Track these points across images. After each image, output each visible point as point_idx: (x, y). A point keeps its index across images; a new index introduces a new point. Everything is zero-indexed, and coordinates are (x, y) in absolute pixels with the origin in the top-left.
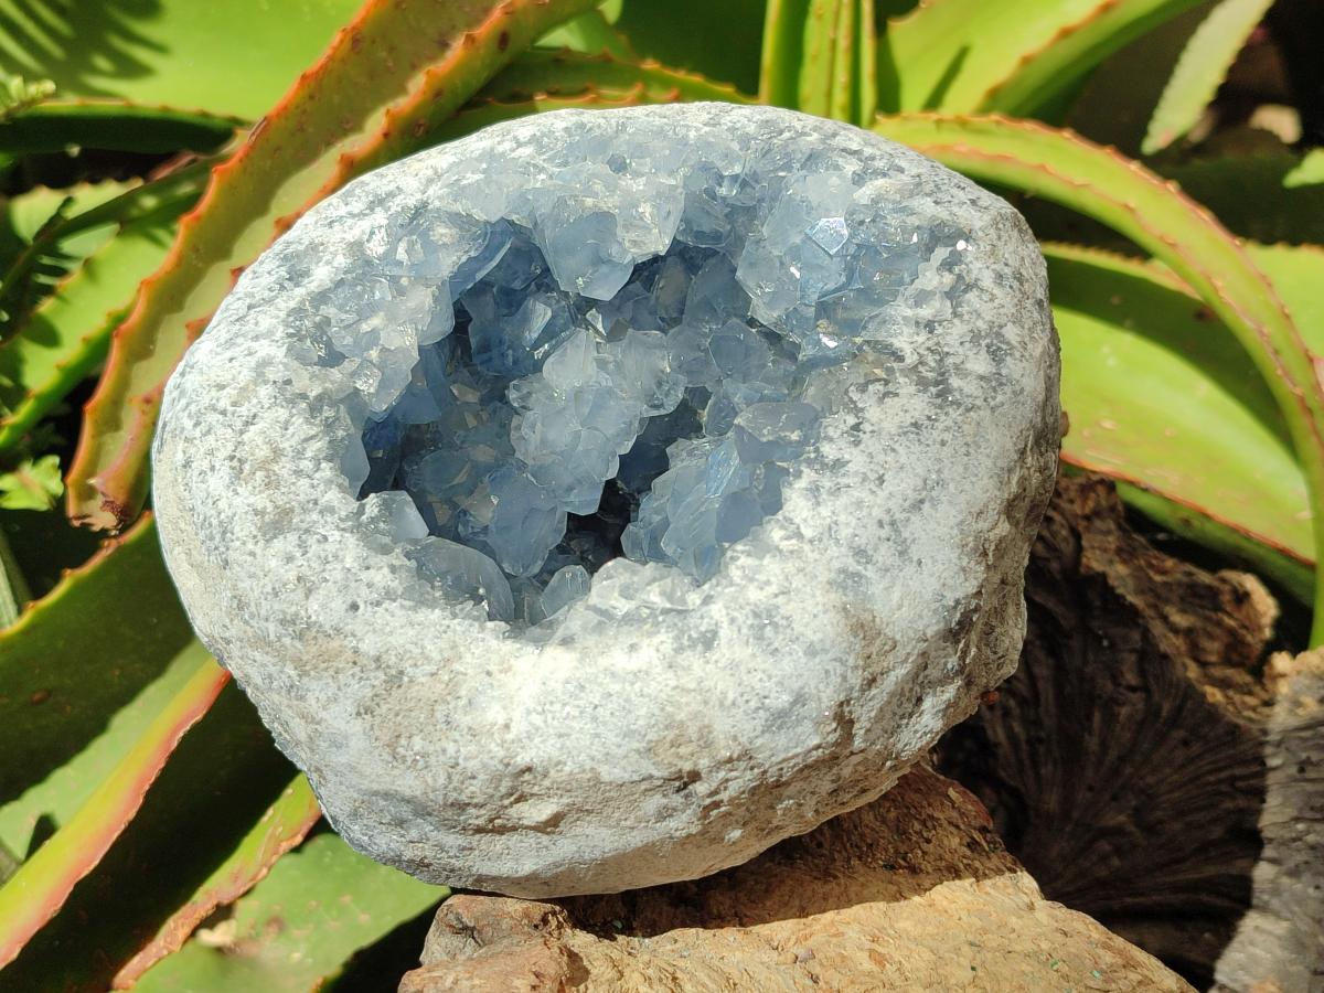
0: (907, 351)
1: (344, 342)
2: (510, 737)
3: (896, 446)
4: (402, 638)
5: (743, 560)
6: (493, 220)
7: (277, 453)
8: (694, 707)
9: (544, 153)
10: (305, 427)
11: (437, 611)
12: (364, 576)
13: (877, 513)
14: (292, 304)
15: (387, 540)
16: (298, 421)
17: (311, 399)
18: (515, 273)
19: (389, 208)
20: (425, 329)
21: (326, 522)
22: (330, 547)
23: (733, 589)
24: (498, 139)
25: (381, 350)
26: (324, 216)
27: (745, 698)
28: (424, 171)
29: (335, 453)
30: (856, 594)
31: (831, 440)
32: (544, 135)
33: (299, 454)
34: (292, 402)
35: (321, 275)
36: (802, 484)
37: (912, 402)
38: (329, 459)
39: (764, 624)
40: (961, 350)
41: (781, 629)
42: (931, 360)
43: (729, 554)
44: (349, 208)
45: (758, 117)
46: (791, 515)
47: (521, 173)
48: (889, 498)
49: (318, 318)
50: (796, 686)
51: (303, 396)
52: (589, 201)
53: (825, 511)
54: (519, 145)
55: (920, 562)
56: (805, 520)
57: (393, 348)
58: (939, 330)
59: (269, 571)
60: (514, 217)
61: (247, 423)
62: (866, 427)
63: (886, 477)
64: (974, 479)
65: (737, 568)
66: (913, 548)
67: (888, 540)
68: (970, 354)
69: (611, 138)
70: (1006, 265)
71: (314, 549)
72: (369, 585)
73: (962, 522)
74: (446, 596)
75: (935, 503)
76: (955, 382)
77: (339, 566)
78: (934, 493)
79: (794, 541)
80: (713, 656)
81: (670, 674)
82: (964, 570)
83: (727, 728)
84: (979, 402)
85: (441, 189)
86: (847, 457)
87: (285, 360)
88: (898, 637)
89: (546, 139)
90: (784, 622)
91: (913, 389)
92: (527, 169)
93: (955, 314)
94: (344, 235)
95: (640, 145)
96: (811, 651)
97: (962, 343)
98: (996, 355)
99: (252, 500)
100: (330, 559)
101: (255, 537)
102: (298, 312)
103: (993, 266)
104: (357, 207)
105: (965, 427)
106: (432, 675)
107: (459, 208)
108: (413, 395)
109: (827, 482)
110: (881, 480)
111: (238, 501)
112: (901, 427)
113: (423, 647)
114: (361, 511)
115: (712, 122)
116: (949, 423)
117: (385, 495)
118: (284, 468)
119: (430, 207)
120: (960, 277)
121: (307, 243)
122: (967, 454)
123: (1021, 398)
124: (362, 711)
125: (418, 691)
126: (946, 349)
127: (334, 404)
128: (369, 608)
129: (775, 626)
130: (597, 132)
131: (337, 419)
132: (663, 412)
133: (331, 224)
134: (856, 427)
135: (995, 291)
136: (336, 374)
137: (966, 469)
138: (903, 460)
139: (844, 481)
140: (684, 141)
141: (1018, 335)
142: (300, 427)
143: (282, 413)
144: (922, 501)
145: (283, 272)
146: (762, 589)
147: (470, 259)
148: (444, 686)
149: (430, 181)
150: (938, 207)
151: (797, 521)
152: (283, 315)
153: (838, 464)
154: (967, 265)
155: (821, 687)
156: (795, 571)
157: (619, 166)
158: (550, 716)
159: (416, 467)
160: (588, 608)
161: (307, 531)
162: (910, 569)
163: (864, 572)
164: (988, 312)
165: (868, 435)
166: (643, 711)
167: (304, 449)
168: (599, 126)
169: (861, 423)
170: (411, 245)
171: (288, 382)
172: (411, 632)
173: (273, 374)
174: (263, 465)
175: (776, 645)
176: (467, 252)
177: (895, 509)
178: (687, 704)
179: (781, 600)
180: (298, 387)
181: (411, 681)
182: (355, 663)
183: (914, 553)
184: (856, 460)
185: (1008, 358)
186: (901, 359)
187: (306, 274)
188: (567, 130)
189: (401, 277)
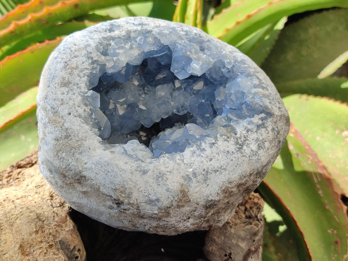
0: (239, 133)
1: (111, 52)
2: (85, 166)
3: (220, 154)
4: (76, 128)
5: (166, 158)
6: (165, 44)
7: (77, 67)
8: (131, 186)
9: (187, 36)
10: (87, 65)
11: (88, 127)
12: (77, 108)
13: (205, 167)
14: (105, 36)
15: (88, 103)
16: (87, 63)
17: (93, 60)
18: (164, 60)
19: (143, 27)
20: (132, 60)
21: (77, 90)
22: (74, 97)
23: (158, 164)
24: (179, 26)
25: (117, 59)
26: (127, 20)
27: (145, 191)
28: (157, 24)
29: (91, 76)
30: (187, 183)
31: (205, 143)
32: (190, 32)
33: (82, 71)
34: (88, 58)
35: (116, 33)
36: (191, 149)
37: (231, 146)
38: (88, 76)
39: (160, 177)
40: (252, 141)
41: (163, 180)
42: (243, 139)
43: (164, 155)
44: (134, 22)
45: (243, 58)
46: (184, 155)
47: (178, 37)
48: (210, 165)
49: (108, 43)
50: (159, 196)
51: (92, 58)
52: (188, 53)
53: (193, 159)
54: (182, 31)
55: (208, 185)
56: (187, 158)
57: (120, 60)
58: (250, 133)
59: (57, 94)
60: (170, 47)
61: (75, 57)
62: (216, 145)
63: (213, 160)
64: (234, 173)
65: (163, 160)
66: (209, 181)
67: (204, 175)
68: (253, 143)
69: (205, 42)
70: (277, 127)
71: (70, 95)
72: (77, 111)
73: (225, 182)
74: (93, 125)
75: (221, 173)
76: (245, 147)
77: (73, 102)
78: (222, 171)
79: (181, 161)
80: (144, 176)
81: (130, 175)
82: (218, 193)
83: (137, 196)
84: (247, 156)
85: (158, 30)
86: (207, 149)
87: (93, 48)
88: (192, 200)
89: (189, 33)
90: (165, 179)
91: (233, 143)
92: (180, 38)
93: (256, 131)
94: (129, 28)
95: (210, 47)
96: (168, 190)
97: (253, 139)
98: (259, 147)
99: (64, 75)
100: (72, 99)
101: (59, 84)
102: (104, 38)
103: (273, 126)
104: (136, 23)
105: (240, 159)
106: (77, 141)
107: (158, 36)
108: (120, 74)
109: (198, 152)
110: (211, 160)
111: (61, 73)
112: (224, 150)
113: (79, 133)
114: (86, 93)
115: (231, 52)
116: (237, 156)
117: (94, 92)
118: (76, 72)
119: (152, 33)
120: (263, 124)
121: (119, 24)
122: (236, 166)
123: (259, 161)
124: (56, 139)
125: (71, 143)
126: (248, 138)
127: (98, 64)
128: (73, 116)
129: (163, 179)
130: (202, 38)
131: (96, 68)
132: (179, 114)
133: (127, 23)
134: (214, 144)
135: (270, 132)
136: (103, 58)
137: (234, 169)
138: (220, 158)
139: (202, 154)
140: (221, 52)
141: (268, 146)
142: (86, 65)
143: (85, 59)
144: (218, 171)
145: (109, 28)
146: (165, 168)
147: (154, 50)
148: (77, 145)
149: (157, 27)
150: (269, 104)
151: (185, 157)
152: (101, 37)
153: (204, 150)
154: (267, 122)
155: (165, 200)
156: (176, 169)
157: (202, 50)
158: (97, 167)
159: (112, 92)
160: (123, 147)
161: (71, 90)
162: (205, 185)
163: (193, 179)
164: (265, 136)
165: (215, 147)
166: (119, 180)
167: (84, 71)
168: (204, 37)
169: (215, 143)
170: (141, 38)
171: (91, 53)
172: (79, 128)
173: (89, 49)
174: (72, 69)
175: (160, 183)
176: (154, 48)
177: (210, 169)
178: (130, 184)
179: (168, 173)
180: (93, 55)
181: (71, 139)
182: (61, 127)
183: (208, 182)
184: (208, 151)
185: (262, 150)
186: (236, 134)
187: (114, 31)
188: (196, 34)
189: (134, 45)
